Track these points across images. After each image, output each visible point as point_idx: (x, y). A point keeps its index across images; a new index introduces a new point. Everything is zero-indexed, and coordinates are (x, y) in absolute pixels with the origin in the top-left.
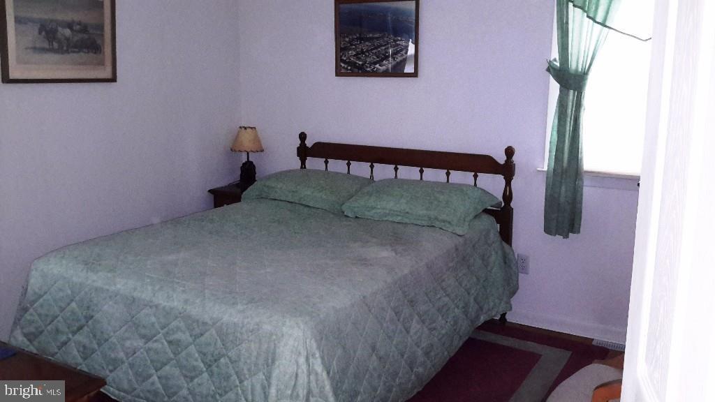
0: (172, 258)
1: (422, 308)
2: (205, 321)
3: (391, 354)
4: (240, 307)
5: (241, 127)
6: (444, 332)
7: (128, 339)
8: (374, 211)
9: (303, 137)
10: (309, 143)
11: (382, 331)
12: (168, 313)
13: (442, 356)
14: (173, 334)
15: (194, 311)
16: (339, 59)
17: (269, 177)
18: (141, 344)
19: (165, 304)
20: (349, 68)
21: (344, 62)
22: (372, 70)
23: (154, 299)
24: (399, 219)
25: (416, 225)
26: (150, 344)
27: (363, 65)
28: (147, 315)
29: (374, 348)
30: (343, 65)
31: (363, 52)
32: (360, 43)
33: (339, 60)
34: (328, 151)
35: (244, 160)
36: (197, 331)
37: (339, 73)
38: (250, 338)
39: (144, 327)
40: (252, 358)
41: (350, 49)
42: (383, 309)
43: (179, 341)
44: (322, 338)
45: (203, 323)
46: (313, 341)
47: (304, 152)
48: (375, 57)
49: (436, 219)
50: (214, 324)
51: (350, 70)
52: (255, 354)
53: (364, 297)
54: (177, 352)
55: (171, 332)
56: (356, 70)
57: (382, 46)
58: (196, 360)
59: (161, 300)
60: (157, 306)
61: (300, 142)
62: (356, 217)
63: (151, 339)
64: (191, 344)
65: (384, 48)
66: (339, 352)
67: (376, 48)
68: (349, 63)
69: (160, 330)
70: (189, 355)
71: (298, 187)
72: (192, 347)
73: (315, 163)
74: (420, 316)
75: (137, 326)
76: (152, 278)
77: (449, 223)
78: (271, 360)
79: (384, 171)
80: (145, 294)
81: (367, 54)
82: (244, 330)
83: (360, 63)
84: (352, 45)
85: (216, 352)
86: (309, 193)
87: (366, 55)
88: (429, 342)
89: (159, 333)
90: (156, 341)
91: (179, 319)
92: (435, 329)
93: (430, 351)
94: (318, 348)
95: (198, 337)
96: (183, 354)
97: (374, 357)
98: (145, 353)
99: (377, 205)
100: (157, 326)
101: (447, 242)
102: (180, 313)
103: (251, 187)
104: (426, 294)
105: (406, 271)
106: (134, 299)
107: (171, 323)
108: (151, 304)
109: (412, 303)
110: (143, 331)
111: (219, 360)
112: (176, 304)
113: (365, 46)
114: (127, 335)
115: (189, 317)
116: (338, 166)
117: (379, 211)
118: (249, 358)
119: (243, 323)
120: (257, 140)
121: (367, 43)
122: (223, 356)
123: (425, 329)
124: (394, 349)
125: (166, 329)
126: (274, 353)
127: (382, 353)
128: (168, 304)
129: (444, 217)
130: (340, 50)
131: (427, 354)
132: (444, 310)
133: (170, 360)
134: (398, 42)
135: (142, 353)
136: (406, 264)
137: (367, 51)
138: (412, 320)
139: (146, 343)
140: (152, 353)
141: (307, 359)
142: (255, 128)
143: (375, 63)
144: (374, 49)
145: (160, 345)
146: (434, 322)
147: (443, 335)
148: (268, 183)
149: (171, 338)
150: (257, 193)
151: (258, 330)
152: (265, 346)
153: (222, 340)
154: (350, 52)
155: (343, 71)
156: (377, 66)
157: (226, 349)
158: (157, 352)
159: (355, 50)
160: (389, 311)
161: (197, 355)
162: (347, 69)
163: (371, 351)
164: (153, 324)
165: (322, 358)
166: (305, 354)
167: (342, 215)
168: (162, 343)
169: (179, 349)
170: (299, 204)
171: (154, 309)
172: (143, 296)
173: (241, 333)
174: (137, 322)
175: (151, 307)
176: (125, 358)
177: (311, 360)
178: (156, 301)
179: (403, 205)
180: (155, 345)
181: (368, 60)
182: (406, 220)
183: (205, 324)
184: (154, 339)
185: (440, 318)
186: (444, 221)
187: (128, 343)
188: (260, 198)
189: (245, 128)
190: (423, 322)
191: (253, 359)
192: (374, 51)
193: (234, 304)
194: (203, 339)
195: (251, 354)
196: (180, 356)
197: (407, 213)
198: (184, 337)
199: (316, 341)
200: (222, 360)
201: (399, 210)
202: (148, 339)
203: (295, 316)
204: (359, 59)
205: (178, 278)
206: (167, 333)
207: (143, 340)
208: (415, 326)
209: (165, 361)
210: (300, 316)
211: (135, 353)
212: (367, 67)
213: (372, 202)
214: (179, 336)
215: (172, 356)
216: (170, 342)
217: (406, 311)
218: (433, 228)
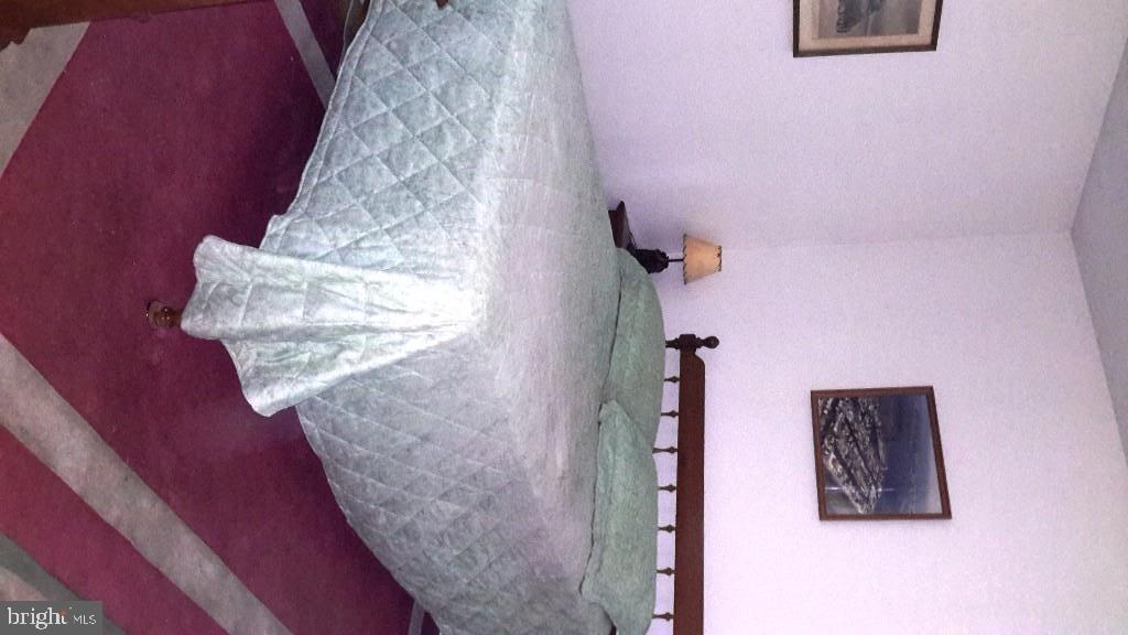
0: (554, 134)
1: (477, 520)
2: (475, 177)
3: (413, 469)
4: (498, 227)
5: (720, 248)
6: (435, 558)
7: (439, 69)
8: (610, 451)
9: (712, 342)
10: (702, 352)
11: (450, 451)
12: (483, 123)
13: (397, 557)
14: (452, 134)
15: (488, 161)
16: (840, 396)
17: (652, 289)
18: (432, 88)
19: (496, 120)
20: (826, 412)
21: (835, 404)
22: (825, 448)
23: (502, 105)
24: (601, 489)
25: (594, 516)
26: (433, 99)
27: (833, 433)
28: (478, 96)
29: (425, 438)
30: (830, 402)
31: (852, 432)
32: (867, 429)
33: (838, 395)
34: (692, 382)
35: (670, 256)
36: (460, 167)
37: (816, 396)
38: (455, 243)
39: (459, 91)
40: (425, 246)
41: (855, 412)
42: (483, 454)
43: (443, 142)
44: (453, 350)
45: (472, 175)
46: (452, 336)
47: (688, 345)
48: (846, 452)
49: (603, 550)
50: (473, 192)
51: (823, 413)
52: (432, 250)
53: (506, 420)
54: (425, 138)
55: (454, 130)
56: (823, 423)
57: (866, 462)
58: (416, 166)
59: (501, 114)
60: (491, 108)
61: (703, 338)
62: (600, 423)
63: (443, 103)
64: (439, 159)
65: (863, 464)
66: (429, 381)
67: (861, 453)
68: (833, 412)
69: (456, 114)
70: (422, 155)
71: (641, 333)
72: (435, 160)
73: (672, 362)
74: (466, 517)
75: (461, 81)
76: (529, 103)
77: (599, 570)
78: (423, 272)
79: (667, 469)
80: (507, 93)
81: (851, 439)
82: (465, 232)
83: (835, 429)
84: (863, 415)
85: (430, 195)
86: (633, 350)
87: (848, 437)
88: (423, 533)
89: (452, 114)
90: (439, 109)
91: (475, 141)
92: (441, 544)
93: (408, 536)
94: (441, 345)
95: (450, 168)
96: (424, 148)
97: (412, 439)
98: (419, 95)
99: (620, 455)
100: (463, 110)
101: (573, 565)
102: (484, 142)
103: (637, 262)
104: (496, 529)
105: (537, 492)
106: (500, 76)
107: (468, 128)
108: (494, 100)
109: (486, 504)
110: (452, 91)
111: (418, 199)
112: (498, 136)
113: (863, 433)
114: (445, 67)
115: (480, 156)
116: (671, 397)
117: (611, 456)
118: (426, 241)
119: (476, 231)
120: (701, 274)
121: (868, 439)
122: (425, 205)
123: (441, 527)
124: (420, 472)
125: (458, 122)
126: (435, 277)
127: (417, 452)
128: (496, 125)
129: (607, 562)
130: (854, 397)
131: (406, 531)
132: (469, 560)
133: (413, 130)
134: (873, 487)
135: (419, 90)
136: (545, 491)
137: (855, 440)
138: (460, 504)
139: (435, 95)
140: (421, 103)
141: (427, 328)
142: (720, 270)
143: (837, 452)
144: (859, 449)
145: (434, 114)
146: (452, 542)
147: (429, 558)
148: (644, 287)
149: (446, 130)
150: (627, 272)
151: (467, 254)
152: (443, 263)
153: (448, 203)
154: (851, 413)
155: (820, 402)
156: (833, 456)
157: (436, 210)
158: (423, 111)
159: (856, 419)
160: (481, 464)
161: (423, 167)
162: (824, 408)
163: (421, 434)
164: (464, 104)
165: (423, 353)
166: (433, 325)
167: (603, 400)
168: (437, 118)
169: (430, 142)
170: (615, 334)
171: (487, 105)
172: (506, 91)
173: (460, 229)
174: (466, 81)
175: (490, 100)
176: (409, 65)
177: (424, 334)
178: (499, 109)
179: (621, 495)
180: (433, 108)
181: (841, 442)
182: (599, 502)
183: (471, 177)
184: (443, 107)
185: (456, 553)
186: (601, 562)
187: (433, 69)
188: (622, 277)
189: (719, 255)
190: (454, 523)
191: (423, 248)
192: (856, 450)
193: (501, 218)
194: (449, 175)
195: (431, 243)
196: (420, 143)
197: (610, 503)
198: (449, 148)
199: (452, 341)
200: (418, 203)
201: (614, 489)
202: (442, 96)
203: (488, 309)
204: (842, 427)
205: (531, 141)
206: (453, 125)
207: (439, 92)
208: (451, 508)
209: (410, 122)
210: (489, 317)
211: (417, 78)
212: (830, 439)
213: (624, 446)
214: (450, 141)
215: (419, 132)
216: (440, 128)
217: (475, 494)
218: (590, 543)
